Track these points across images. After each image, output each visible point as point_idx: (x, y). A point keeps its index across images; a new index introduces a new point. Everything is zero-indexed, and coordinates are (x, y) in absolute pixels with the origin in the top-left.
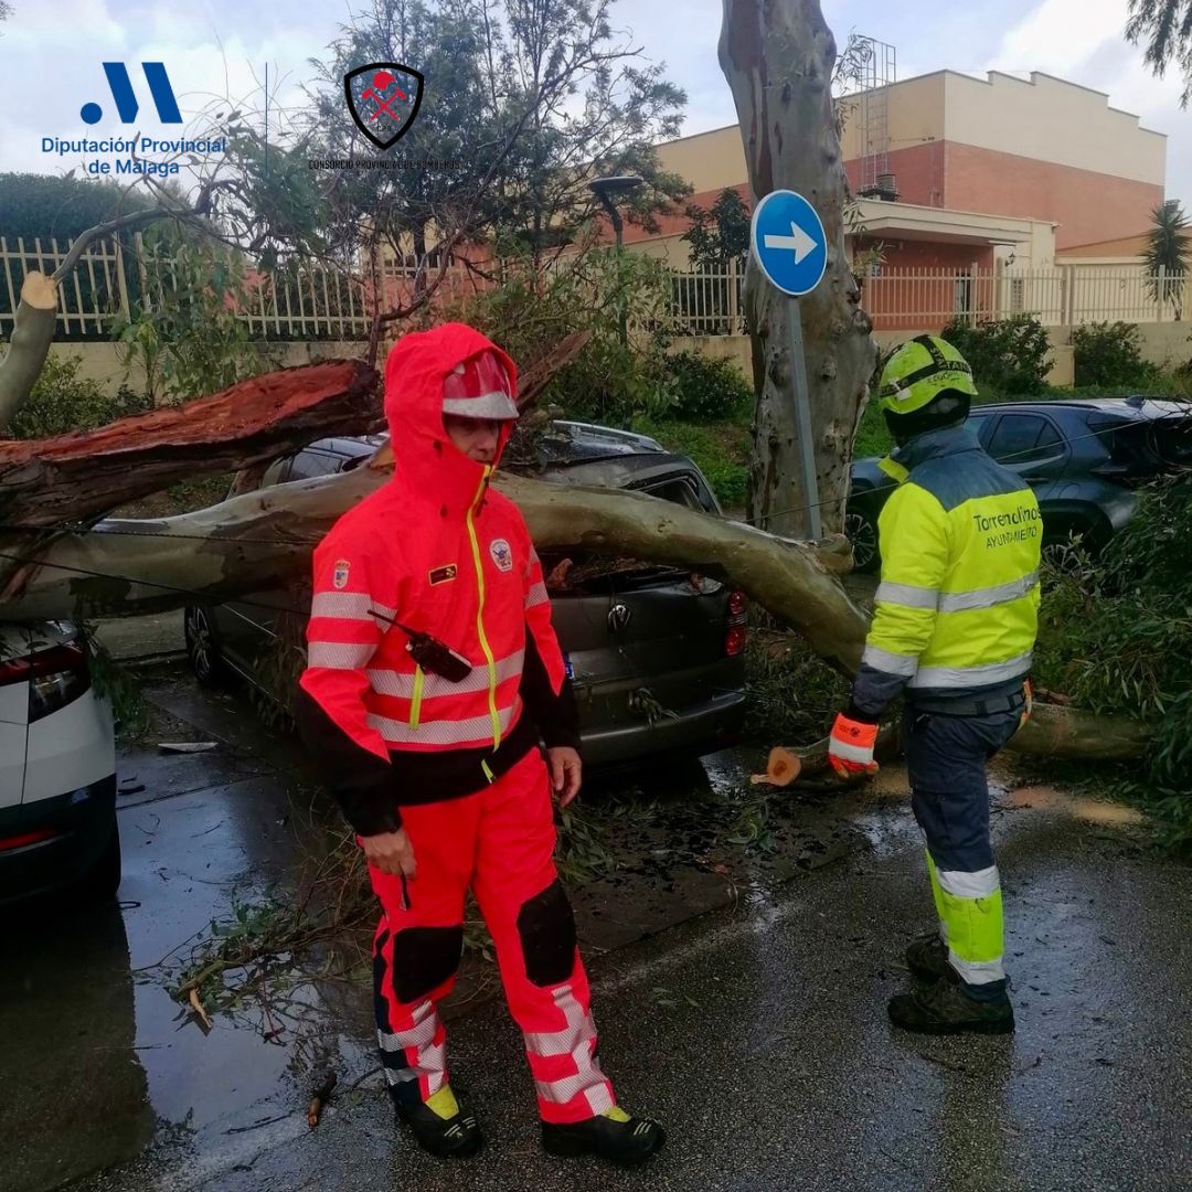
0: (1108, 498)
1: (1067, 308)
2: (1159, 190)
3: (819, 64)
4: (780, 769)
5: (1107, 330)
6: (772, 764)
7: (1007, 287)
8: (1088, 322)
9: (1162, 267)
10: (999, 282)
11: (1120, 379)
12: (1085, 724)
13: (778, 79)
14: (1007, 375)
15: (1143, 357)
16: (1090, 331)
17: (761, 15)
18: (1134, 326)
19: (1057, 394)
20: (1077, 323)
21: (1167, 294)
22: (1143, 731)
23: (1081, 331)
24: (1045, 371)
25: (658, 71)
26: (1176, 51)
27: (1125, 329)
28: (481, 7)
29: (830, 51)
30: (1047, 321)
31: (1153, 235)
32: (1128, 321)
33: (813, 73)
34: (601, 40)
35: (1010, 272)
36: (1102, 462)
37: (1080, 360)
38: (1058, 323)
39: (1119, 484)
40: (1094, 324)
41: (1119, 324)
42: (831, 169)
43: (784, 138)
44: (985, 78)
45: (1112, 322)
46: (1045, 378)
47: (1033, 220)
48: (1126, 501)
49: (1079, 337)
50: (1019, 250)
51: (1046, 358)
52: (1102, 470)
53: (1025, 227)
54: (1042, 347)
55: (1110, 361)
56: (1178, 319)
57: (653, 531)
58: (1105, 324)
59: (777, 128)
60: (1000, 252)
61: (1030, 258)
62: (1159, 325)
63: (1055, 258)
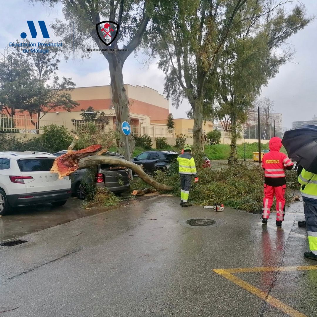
0: (167, 165)
1: (154, 134)
2: (168, 110)
3: (127, 104)
4: (135, 193)
5: (162, 138)
6: (134, 192)
7: (142, 129)
8: (158, 137)
9: (170, 127)
10: (141, 128)
11: (164, 148)
12: (167, 186)
13: (121, 105)
14: (145, 146)
15: (168, 144)
16: (158, 138)
17: (119, 97)
18: (166, 138)
19: (154, 150)
20: (156, 137)
21: (171, 132)
22: (173, 187)
23: (157, 138)
24: (152, 145)
25: (70, 79)
26: (170, 97)
27: (165, 139)
28: (27, 59)
29: (128, 102)
30: (152, 136)
31: (168, 121)
32: (165, 137)
33: (126, 105)
34: (56, 70)
35: (142, 125)
36: (165, 160)
37: (157, 144)
38: (153, 136)
39: (168, 163)
40: (159, 137)
41: (163, 137)
42: (129, 117)
43: (122, 113)
44: (135, 86)
45: (162, 137)
46: (151, 147)
47: (146, 115)
48: (169, 165)
49: (157, 139)
50: (144, 121)
51: (151, 143)
52: (166, 161)
53: (145, 117)
54: (151, 141)
55: (162, 144)
56: (173, 137)
57: (125, 163)
58: (161, 137)
59: (121, 111)
60: (140, 121)
61: (146, 123)
62: (170, 138)
63: (150, 123)
